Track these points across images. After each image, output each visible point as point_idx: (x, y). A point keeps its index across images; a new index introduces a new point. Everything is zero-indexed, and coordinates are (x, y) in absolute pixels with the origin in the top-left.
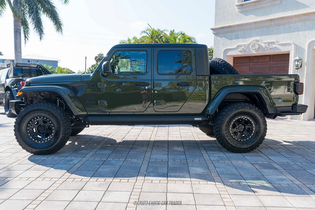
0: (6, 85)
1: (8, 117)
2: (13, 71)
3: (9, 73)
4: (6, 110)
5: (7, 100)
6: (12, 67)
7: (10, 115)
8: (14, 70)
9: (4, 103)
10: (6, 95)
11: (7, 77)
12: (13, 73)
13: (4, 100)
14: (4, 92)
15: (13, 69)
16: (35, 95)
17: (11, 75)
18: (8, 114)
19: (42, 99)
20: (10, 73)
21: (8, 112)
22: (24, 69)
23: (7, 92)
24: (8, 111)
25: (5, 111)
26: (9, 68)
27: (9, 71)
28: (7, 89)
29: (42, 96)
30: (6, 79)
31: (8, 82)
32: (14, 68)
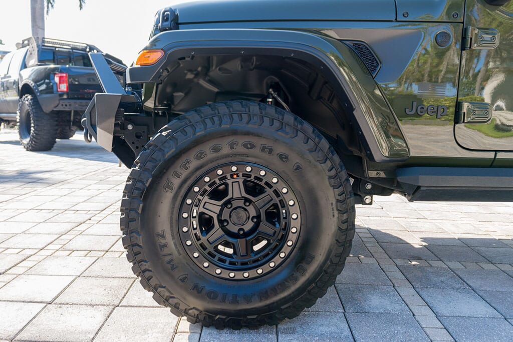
0: (23, 83)
1: (27, 150)
2: (36, 53)
3: (27, 57)
4: (22, 135)
5: (24, 115)
6: (35, 44)
7: (32, 147)
8: (38, 51)
9: (18, 120)
10: (23, 103)
11: (24, 66)
12: (37, 56)
13: (19, 114)
14: (18, 97)
15: (36, 49)
16: (190, 76)
17: (33, 61)
18: (28, 144)
19: (213, 92)
20: (29, 57)
21: (28, 139)
22: (58, 51)
23: (24, 97)
24: (26, 138)
25: (21, 137)
26: (28, 47)
27: (28, 53)
28: (25, 90)
29: (211, 82)
30: (21, 70)
31: (27, 76)
32: (38, 46)
